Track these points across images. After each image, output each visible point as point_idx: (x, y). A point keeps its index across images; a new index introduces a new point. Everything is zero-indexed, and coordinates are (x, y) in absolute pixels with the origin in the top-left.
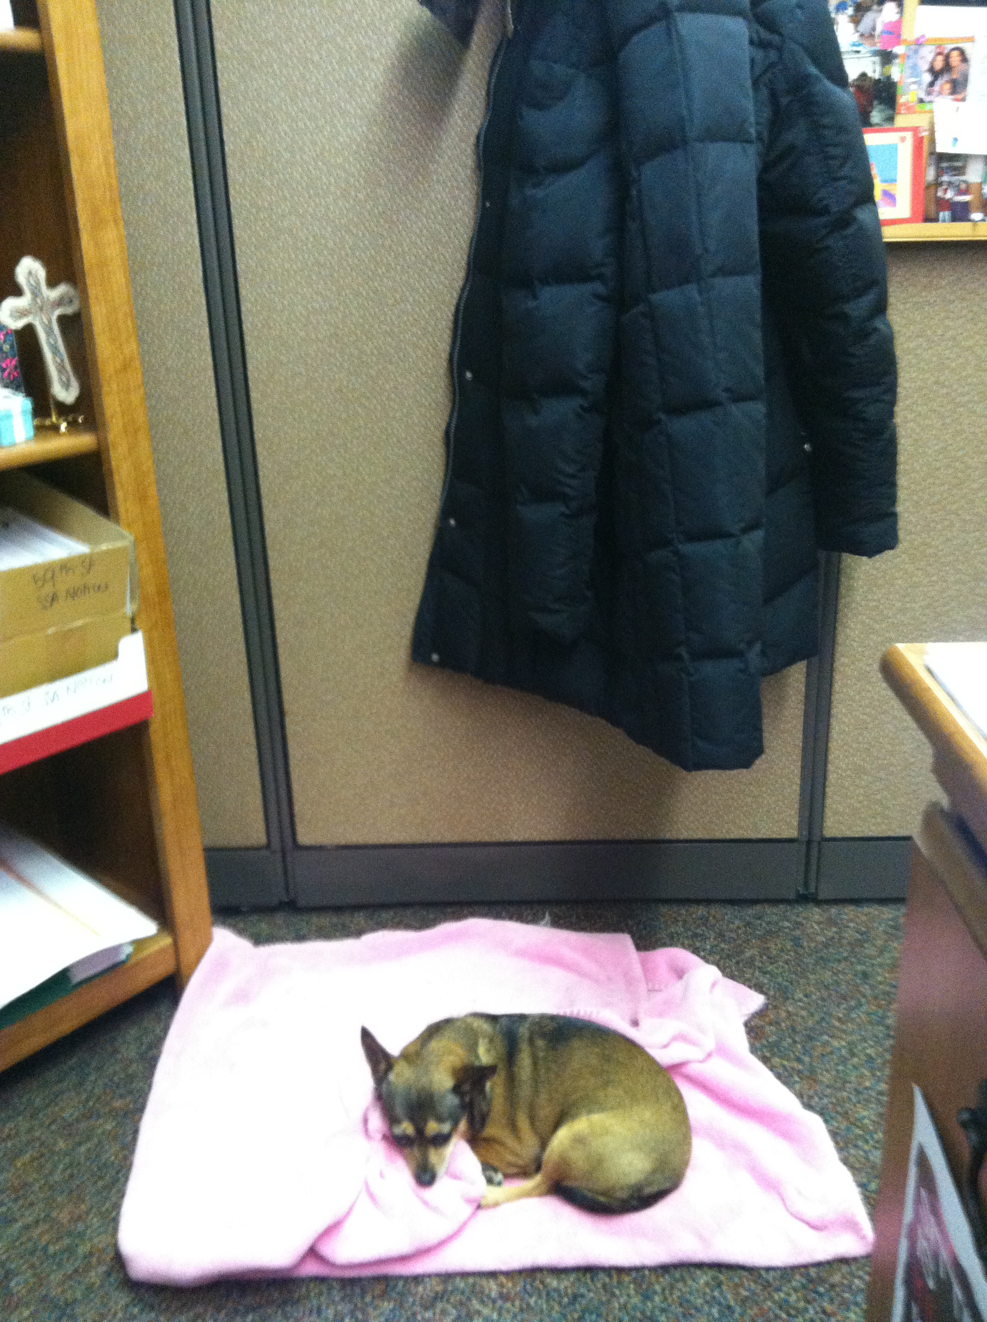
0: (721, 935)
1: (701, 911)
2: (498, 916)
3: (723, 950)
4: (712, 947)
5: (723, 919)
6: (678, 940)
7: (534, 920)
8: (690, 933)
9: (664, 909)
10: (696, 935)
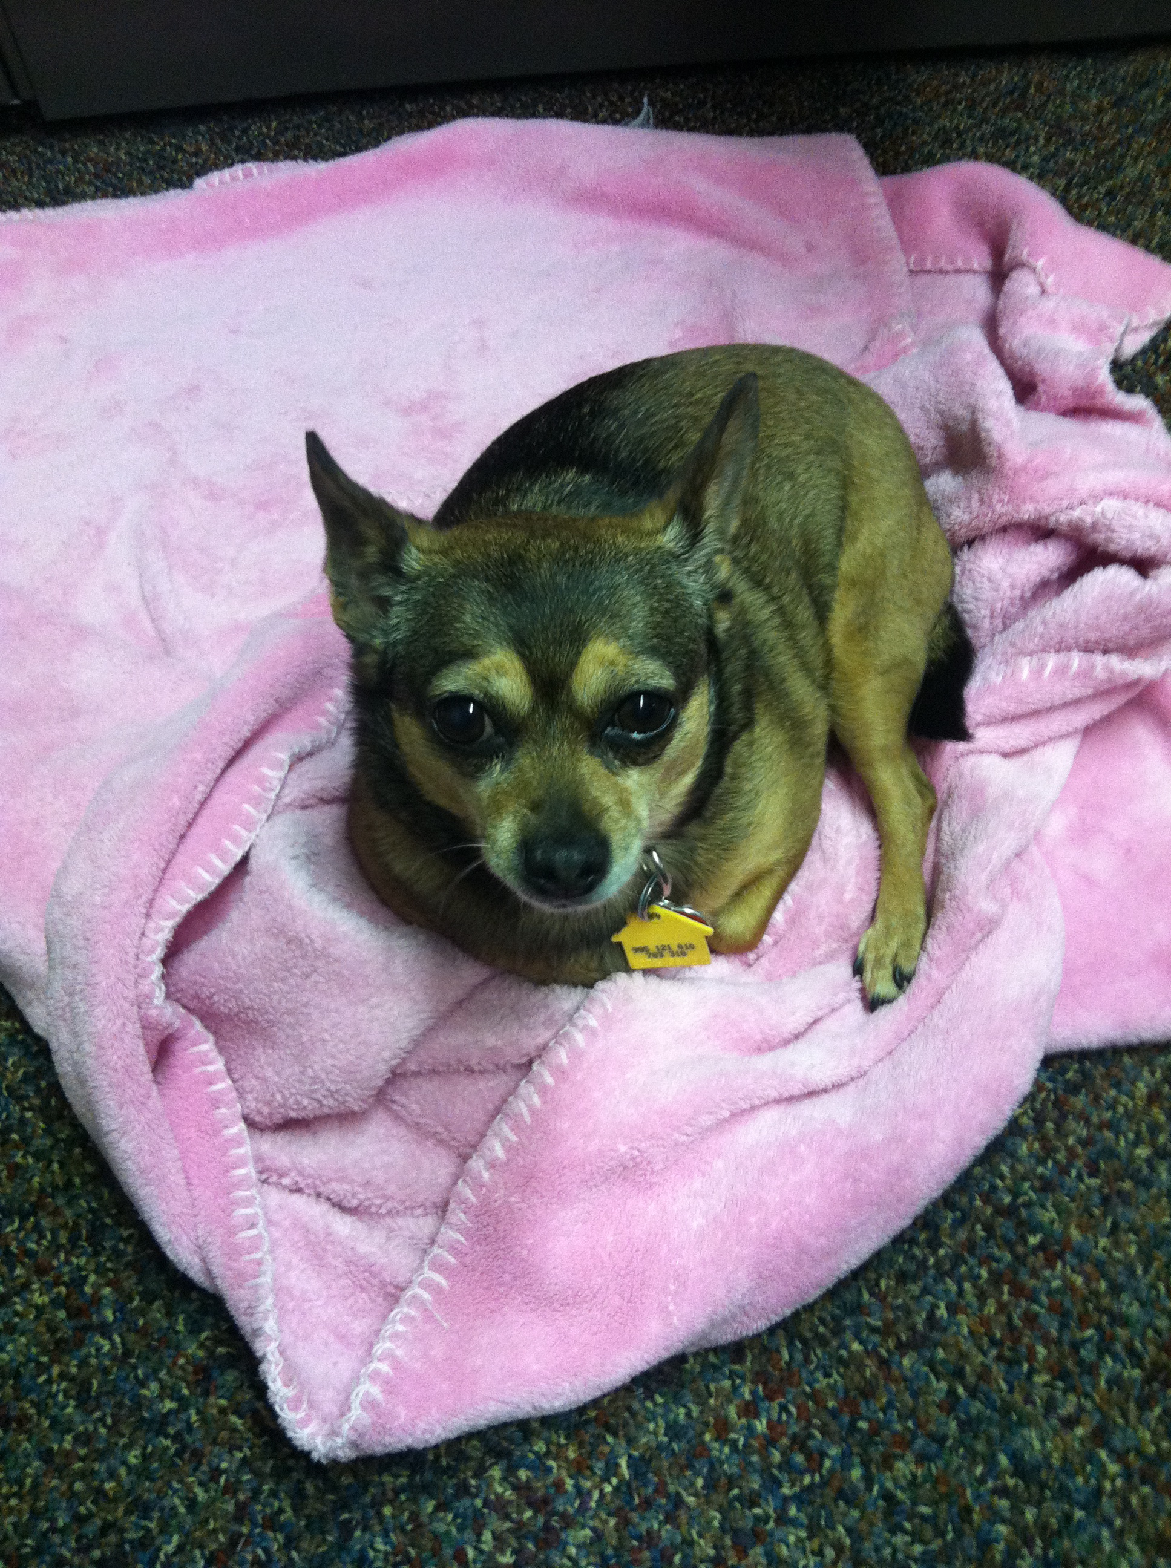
0: (1059, 129)
1: (1006, 76)
2: (528, 112)
3: (1071, 163)
4: (1045, 159)
5: (1061, 92)
6: (962, 145)
7: (617, 116)
8: (987, 129)
9: (919, 76)
10: (1001, 134)
